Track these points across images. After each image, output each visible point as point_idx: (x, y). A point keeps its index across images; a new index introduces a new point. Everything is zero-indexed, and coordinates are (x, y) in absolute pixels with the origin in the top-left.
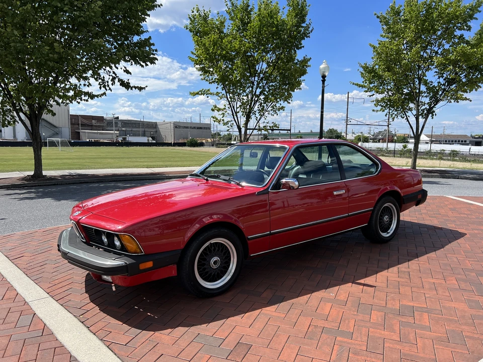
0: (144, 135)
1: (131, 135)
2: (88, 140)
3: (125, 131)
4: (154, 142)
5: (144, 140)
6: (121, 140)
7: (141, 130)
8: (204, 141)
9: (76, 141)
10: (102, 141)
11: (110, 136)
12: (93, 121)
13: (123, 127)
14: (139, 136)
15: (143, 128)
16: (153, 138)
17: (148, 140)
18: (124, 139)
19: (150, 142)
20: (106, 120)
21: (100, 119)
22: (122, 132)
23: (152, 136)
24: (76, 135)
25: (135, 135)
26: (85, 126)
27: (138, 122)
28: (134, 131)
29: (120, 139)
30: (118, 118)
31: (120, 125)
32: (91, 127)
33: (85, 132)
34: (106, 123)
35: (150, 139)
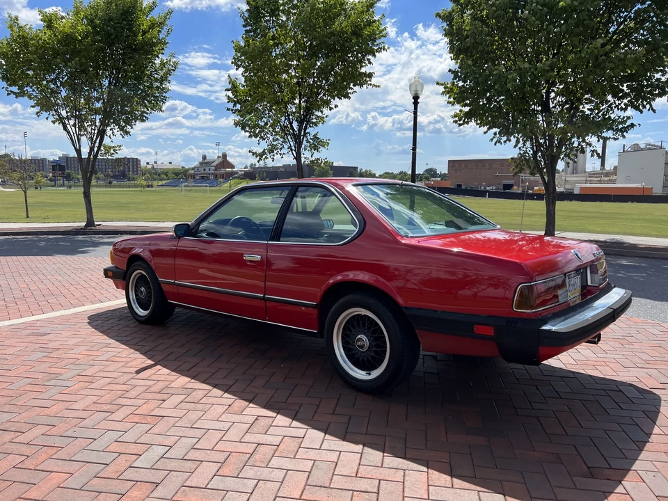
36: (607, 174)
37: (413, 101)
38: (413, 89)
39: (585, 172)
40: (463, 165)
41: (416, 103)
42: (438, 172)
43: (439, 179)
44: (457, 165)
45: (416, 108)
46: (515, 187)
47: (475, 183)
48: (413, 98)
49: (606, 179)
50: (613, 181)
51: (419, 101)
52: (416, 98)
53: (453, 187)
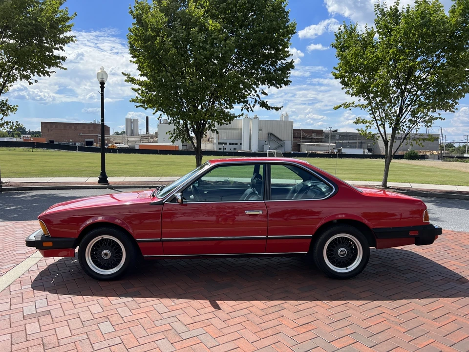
0: (361, 147)
1: (348, 147)
2: (306, 152)
3: (342, 143)
4: (370, 154)
5: (359, 152)
6: (337, 152)
7: (358, 142)
8: (428, 154)
9: (295, 152)
10: (318, 152)
11: (326, 148)
12: (313, 134)
13: (340, 139)
14: (355, 148)
15: (360, 140)
16: (370, 150)
17: (364, 152)
18: (339, 151)
19: (366, 154)
20: (324, 133)
21: (320, 132)
22: (339, 144)
23: (369, 147)
24: (297, 147)
25: (351, 147)
26: (305, 139)
27: (356, 135)
28: (351, 143)
29: (335, 151)
30: (336, 131)
31: (337, 137)
32: (311, 140)
33: (305, 145)
34: (325, 135)
35: (366, 151)
36: (152, 137)
37: (100, 85)
38: (100, 77)
39: (138, 135)
40: (54, 126)
41: (102, 87)
42: (27, 130)
43: (29, 136)
44: (49, 126)
45: (102, 91)
46: (95, 144)
47: (65, 140)
48: (100, 83)
49: (152, 140)
50: (156, 142)
51: (104, 86)
52: (102, 84)
53: (46, 142)
